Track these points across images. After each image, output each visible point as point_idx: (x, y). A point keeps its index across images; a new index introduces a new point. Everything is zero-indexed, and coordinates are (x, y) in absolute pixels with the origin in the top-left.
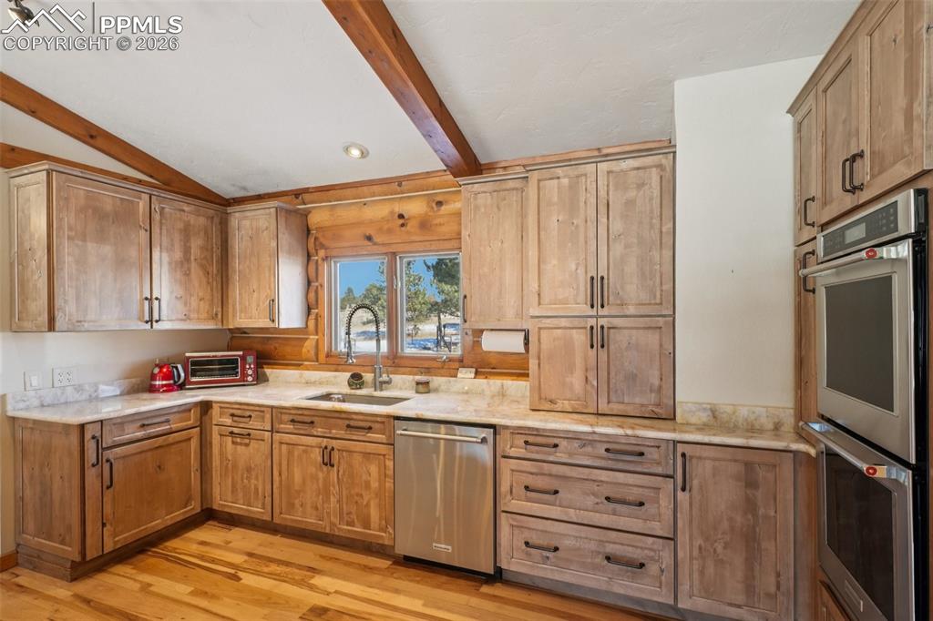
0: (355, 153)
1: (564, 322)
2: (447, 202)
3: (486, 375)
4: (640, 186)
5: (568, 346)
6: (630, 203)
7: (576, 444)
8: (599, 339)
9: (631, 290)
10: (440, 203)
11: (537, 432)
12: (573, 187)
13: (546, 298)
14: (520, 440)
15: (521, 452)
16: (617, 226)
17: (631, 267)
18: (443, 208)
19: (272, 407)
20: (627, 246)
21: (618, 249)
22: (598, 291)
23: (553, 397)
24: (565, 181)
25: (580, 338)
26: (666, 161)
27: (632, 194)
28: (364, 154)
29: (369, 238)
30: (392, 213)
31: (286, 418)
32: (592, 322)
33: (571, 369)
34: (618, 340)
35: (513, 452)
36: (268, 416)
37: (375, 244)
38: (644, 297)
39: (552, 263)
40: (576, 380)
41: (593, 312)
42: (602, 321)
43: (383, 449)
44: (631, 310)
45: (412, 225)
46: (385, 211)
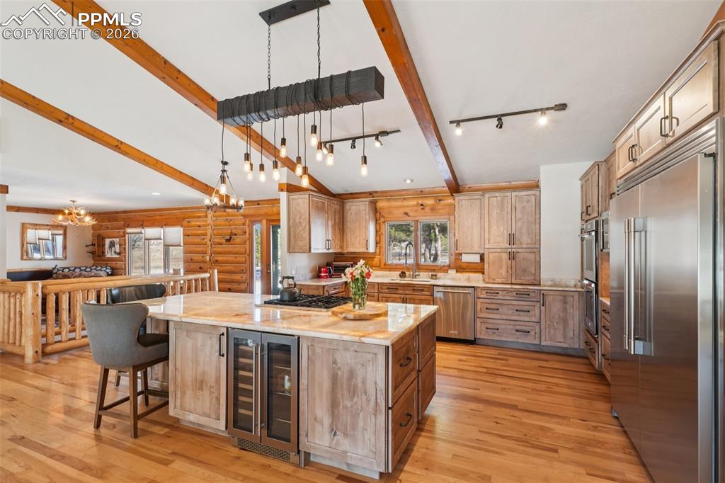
0: (408, 181)
1: (498, 250)
2: (444, 200)
3: (461, 272)
4: (528, 201)
5: (500, 259)
6: (524, 207)
7: (505, 292)
8: (512, 256)
9: (525, 239)
10: (440, 200)
11: (491, 289)
12: (502, 201)
13: (491, 241)
14: (484, 292)
15: (485, 296)
16: (519, 215)
17: (525, 230)
18: (442, 202)
19: (378, 283)
20: (523, 223)
21: (519, 224)
22: (512, 239)
23: (494, 277)
24: (499, 198)
25: (505, 256)
26: (537, 193)
27: (525, 204)
28: (412, 181)
29: (406, 214)
30: (418, 203)
31: (384, 287)
32: (510, 250)
33: (501, 268)
34: (520, 257)
35: (482, 296)
36: (376, 287)
37: (409, 216)
38: (529, 241)
39: (494, 228)
40: (503, 272)
41: (510, 247)
42: (513, 250)
43: (428, 298)
44: (524, 246)
45: (427, 209)
46: (414, 202)
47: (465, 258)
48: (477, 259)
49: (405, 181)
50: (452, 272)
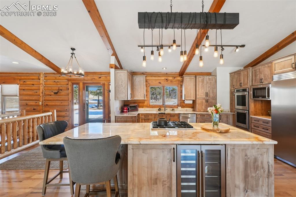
0: (164, 69)
1: (202, 99)
2: (176, 78)
4: (212, 80)
5: (202, 102)
6: (211, 83)
7: (207, 115)
8: (207, 101)
9: (211, 95)
10: (175, 78)
11: (202, 114)
12: (203, 79)
13: (199, 95)
14: (199, 115)
15: (200, 117)
16: (209, 86)
17: (211, 91)
18: (175, 79)
20: (210, 88)
21: (209, 88)
22: (207, 94)
23: (200, 110)
24: (202, 78)
25: (204, 101)
26: (215, 77)
27: (211, 81)
28: (166, 68)
29: (160, 83)
30: (165, 79)
31: (156, 115)
32: (206, 99)
33: (203, 106)
34: (210, 101)
36: (153, 115)
37: (161, 84)
38: (213, 95)
39: (200, 90)
41: (206, 97)
42: (207, 99)
43: (177, 119)
44: (211, 97)
45: (169, 81)
46: (163, 78)
47: (187, 102)
48: (191, 102)
49: (163, 68)
50: (180, 108)
